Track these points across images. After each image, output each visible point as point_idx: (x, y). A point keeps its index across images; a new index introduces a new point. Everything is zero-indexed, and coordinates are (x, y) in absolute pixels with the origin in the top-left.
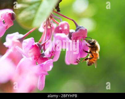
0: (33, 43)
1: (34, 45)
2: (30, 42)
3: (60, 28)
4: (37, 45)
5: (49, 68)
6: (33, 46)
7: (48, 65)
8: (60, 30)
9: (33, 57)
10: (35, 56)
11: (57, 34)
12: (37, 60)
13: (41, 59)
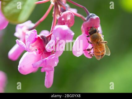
1: (37, 37)
4: (41, 38)
5: (55, 63)
6: (36, 39)
9: (38, 51)
12: (42, 54)
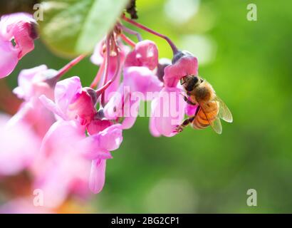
0: (79, 88)
1: (81, 92)
2: (71, 86)
3: (138, 56)
4: (87, 93)
6: (78, 95)
7: (111, 137)
8: (138, 59)
9: (79, 119)
10: (83, 116)
11: (132, 69)
12: (88, 126)
13: (95, 123)
